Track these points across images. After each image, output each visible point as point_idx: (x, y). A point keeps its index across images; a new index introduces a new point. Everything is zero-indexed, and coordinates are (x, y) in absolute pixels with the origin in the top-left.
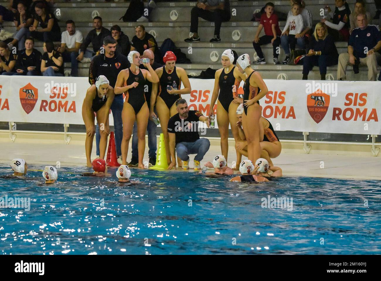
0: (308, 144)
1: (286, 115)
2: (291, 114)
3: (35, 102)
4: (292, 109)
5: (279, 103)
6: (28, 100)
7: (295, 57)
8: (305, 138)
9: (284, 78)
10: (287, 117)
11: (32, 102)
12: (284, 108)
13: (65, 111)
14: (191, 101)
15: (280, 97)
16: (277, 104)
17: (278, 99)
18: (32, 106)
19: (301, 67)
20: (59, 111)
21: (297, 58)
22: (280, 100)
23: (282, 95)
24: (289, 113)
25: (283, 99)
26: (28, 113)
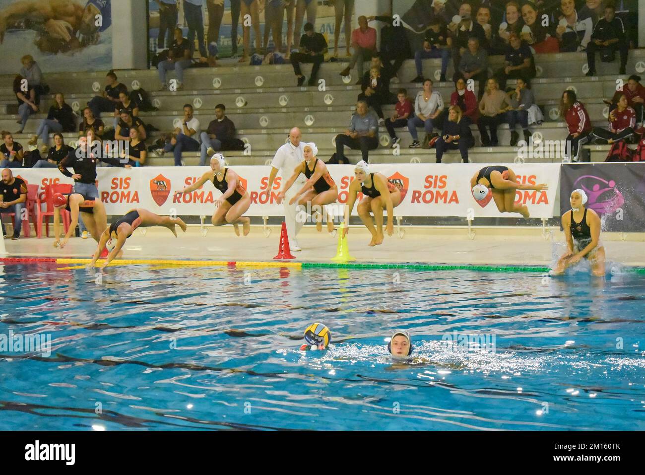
0: (472, 230)
1: (448, 200)
2: (454, 198)
3: (167, 194)
4: (454, 193)
5: (440, 187)
6: (160, 191)
7: (430, 140)
8: (469, 223)
9: (417, 162)
10: (450, 202)
11: (164, 194)
12: (446, 193)
13: (202, 202)
14: (342, 188)
15: (441, 181)
16: (437, 189)
17: (439, 183)
18: (165, 198)
19: (434, 151)
20: (195, 202)
21: (432, 141)
22: (441, 185)
23: (444, 179)
24: (452, 197)
25: (445, 183)
26: (160, 205)
